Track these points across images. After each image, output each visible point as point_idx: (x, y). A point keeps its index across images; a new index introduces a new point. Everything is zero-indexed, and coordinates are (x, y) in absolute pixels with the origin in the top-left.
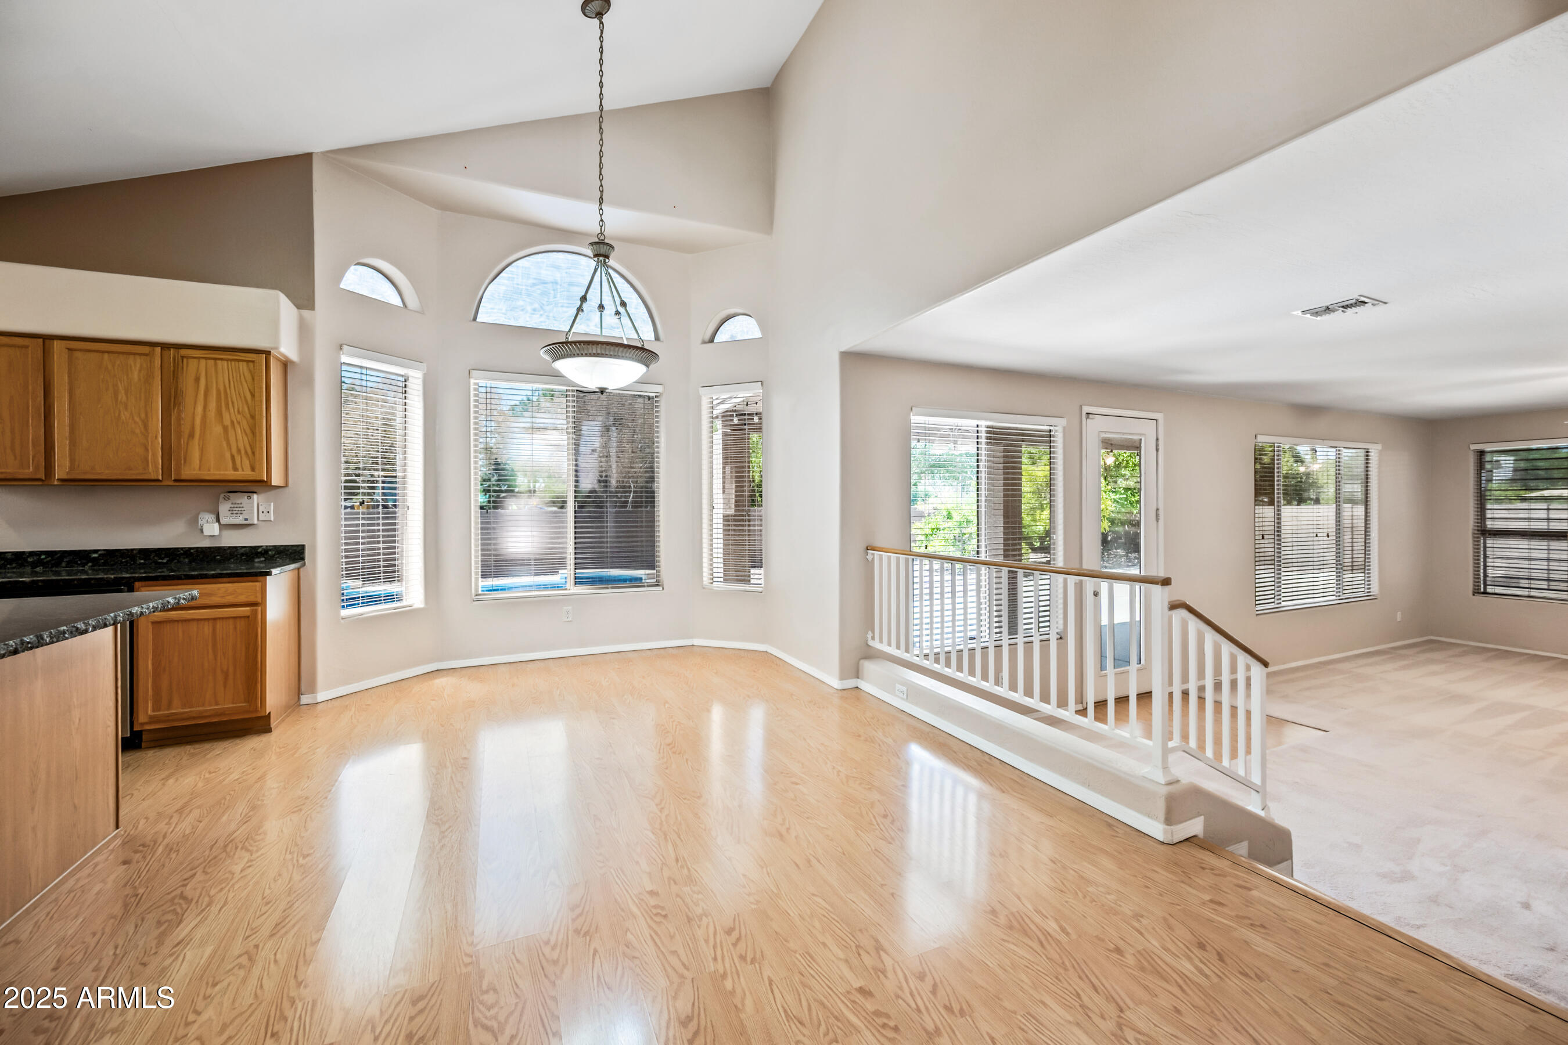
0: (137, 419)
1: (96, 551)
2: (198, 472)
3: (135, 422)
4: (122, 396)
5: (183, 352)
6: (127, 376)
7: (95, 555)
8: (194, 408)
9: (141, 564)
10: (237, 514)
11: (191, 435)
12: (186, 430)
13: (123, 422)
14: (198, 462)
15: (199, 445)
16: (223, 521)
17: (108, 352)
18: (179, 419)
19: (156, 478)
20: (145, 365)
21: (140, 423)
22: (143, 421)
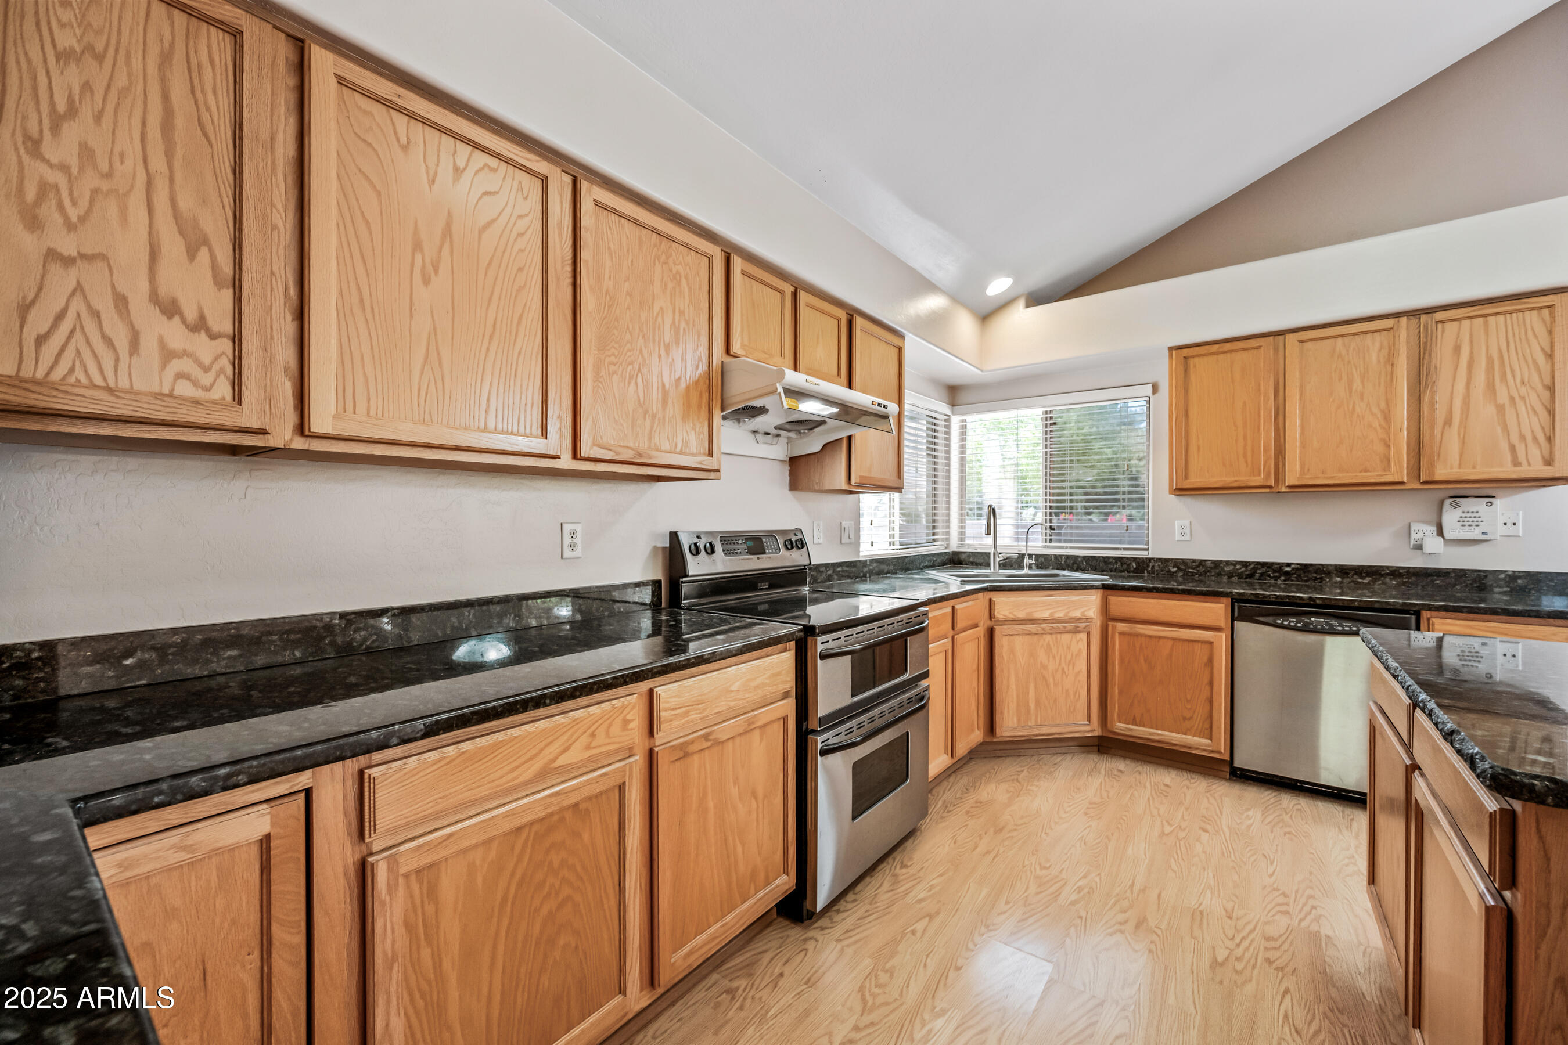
0: (1375, 410)
1: (1289, 565)
2: (1458, 471)
3: (1373, 414)
4: (1357, 385)
5: (1439, 316)
6: (1364, 358)
7: (1288, 569)
8: (1453, 386)
9: (1336, 582)
10: (1470, 526)
11: (1448, 422)
12: (1440, 415)
13: (1358, 416)
14: (1457, 457)
15: (1459, 435)
16: (1448, 535)
17: (1342, 336)
18: (1432, 404)
19: (1400, 480)
20: (1386, 343)
21: (1379, 415)
22: (1383, 412)
